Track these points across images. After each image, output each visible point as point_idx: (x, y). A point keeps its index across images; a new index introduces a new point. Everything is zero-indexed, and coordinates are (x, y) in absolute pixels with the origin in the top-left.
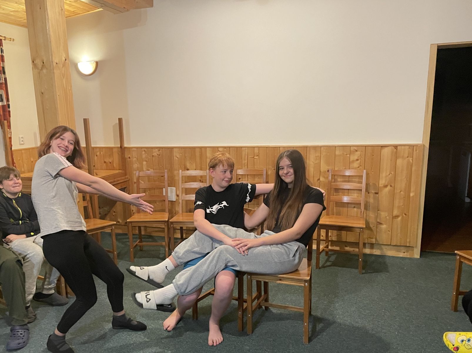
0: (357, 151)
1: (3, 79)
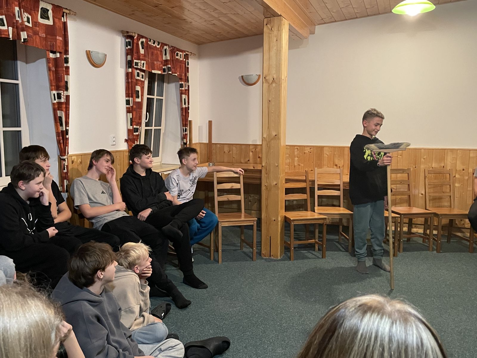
1: (188, 87)
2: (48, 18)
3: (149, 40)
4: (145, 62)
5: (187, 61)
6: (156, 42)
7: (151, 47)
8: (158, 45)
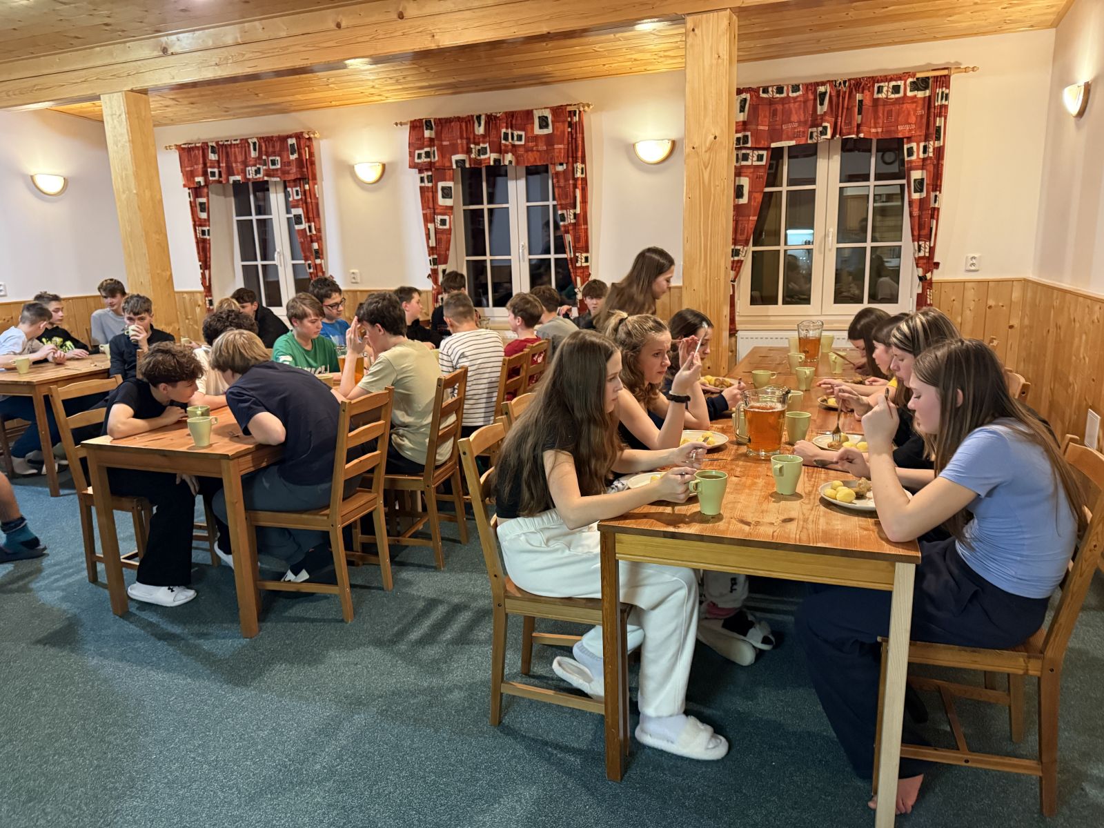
1: (931, 150)
2: (547, 126)
3: (761, 89)
4: (749, 133)
5: (939, 91)
6: (785, 88)
7: (771, 102)
8: (793, 92)
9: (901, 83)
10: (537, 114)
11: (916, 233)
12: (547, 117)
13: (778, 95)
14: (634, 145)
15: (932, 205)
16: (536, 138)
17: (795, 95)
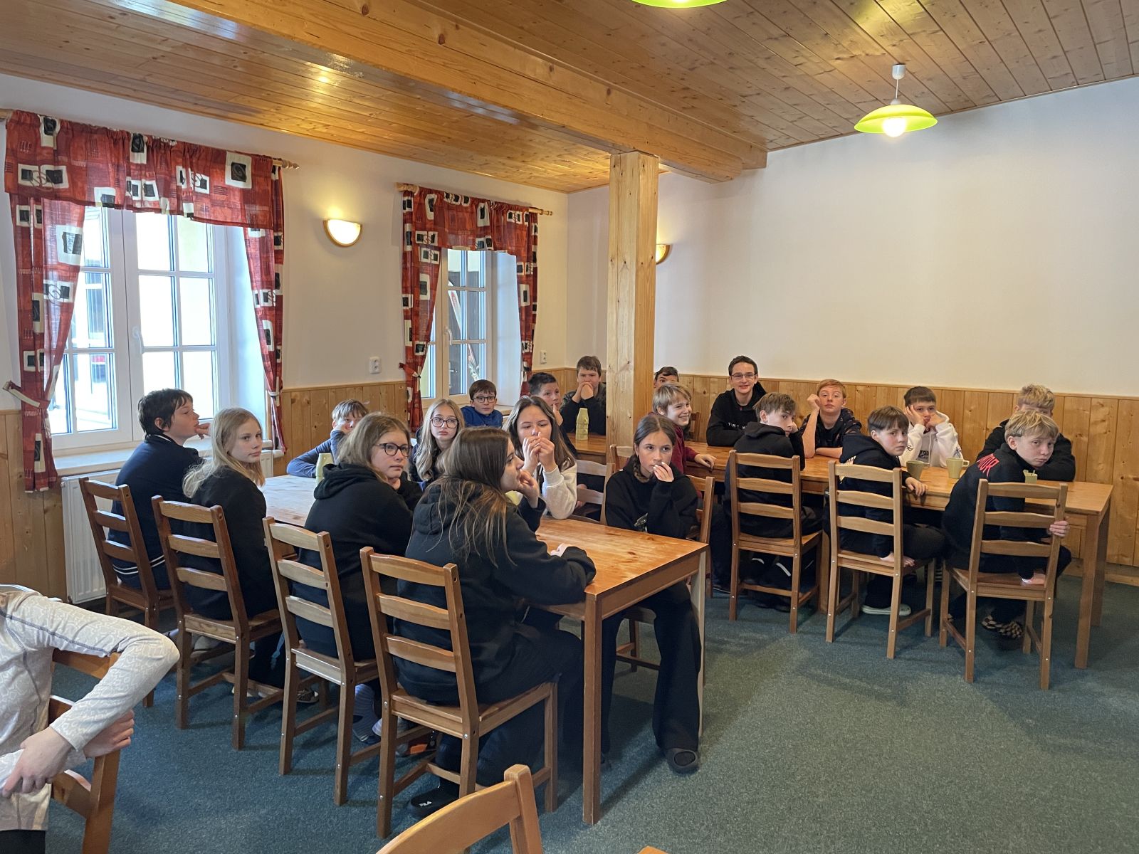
0: (1103, 406)
1: (532, 269)
2: (243, 178)
3: (445, 195)
4: (436, 233)
5: (533, 224)
6: (460, 199)
7: (450, 207)
8: (465, 202)
9: (521, 213)
10: (230, 159)
11: (524, 334)
12: (244, 167)
13: (454, 203)
14: (325, 223)
15: (533, 312)
16: (226, 190)
17: (465, 205)
